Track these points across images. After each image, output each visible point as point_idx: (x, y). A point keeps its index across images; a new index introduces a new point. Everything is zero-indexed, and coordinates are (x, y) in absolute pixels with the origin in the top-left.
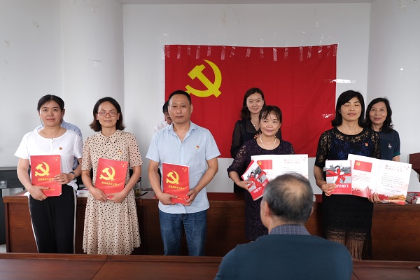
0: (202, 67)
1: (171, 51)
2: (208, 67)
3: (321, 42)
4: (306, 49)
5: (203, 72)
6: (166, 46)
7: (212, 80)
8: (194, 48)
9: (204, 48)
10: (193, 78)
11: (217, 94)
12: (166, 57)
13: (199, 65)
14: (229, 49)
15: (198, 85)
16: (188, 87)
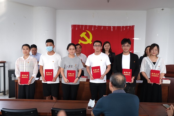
0: (85, 33)
1: (74, 27)
4: (123, 27)
5: (86, 35)
6: (72, 25)
8: (82, 26)
9: (86, 26)
10: (82, 37)
11: (91, 43)
13: (84, 32)
16: (80, 40)
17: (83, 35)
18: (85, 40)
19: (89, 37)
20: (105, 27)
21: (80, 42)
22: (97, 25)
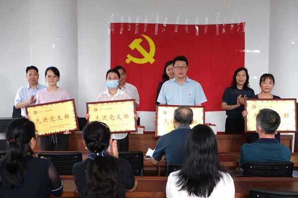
1: (116, 27)
2: (144, 40)
3: (232, 21)
4: (221, 26)
5: (141, 44)
6: (111, 24)
7: (148, 50)
8: (133, 25)
9: (141, 26)
10: (133, 49)
11: (152, 61)
12: (111, 32)
13: (138, 38)
14: (161, 25)
15: (136, 54)
16: (129, 56)
17: (135, 44)
18: (141, 56)
21: (130, 59)
22: (165, 22)
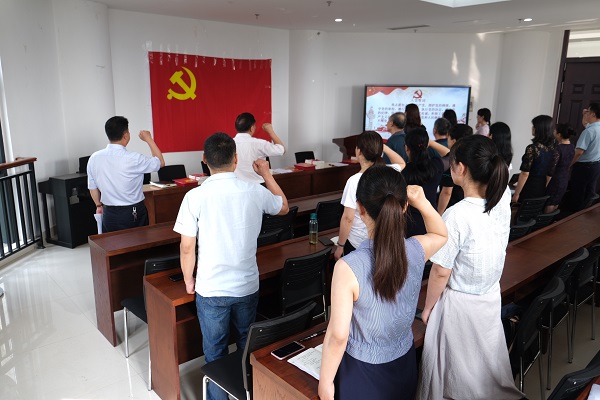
0: (180, 73)
1: (155, 57)
2: (185, 73)
4: (253, 61)
6: (149, 52)
8: (173, 55)
9: (181, 57)
10: (174, 82)
11: (193, 97)
12: (150, 63)
13: (178, 71)
14: (200, 58)
15: (178, 89)
16: (170, 91)
17: (176, 78)
18: (182, 92)
19: (189, 84)
20: (220, 60)
21: (172, 94)
22: (204, 55)
